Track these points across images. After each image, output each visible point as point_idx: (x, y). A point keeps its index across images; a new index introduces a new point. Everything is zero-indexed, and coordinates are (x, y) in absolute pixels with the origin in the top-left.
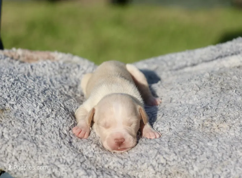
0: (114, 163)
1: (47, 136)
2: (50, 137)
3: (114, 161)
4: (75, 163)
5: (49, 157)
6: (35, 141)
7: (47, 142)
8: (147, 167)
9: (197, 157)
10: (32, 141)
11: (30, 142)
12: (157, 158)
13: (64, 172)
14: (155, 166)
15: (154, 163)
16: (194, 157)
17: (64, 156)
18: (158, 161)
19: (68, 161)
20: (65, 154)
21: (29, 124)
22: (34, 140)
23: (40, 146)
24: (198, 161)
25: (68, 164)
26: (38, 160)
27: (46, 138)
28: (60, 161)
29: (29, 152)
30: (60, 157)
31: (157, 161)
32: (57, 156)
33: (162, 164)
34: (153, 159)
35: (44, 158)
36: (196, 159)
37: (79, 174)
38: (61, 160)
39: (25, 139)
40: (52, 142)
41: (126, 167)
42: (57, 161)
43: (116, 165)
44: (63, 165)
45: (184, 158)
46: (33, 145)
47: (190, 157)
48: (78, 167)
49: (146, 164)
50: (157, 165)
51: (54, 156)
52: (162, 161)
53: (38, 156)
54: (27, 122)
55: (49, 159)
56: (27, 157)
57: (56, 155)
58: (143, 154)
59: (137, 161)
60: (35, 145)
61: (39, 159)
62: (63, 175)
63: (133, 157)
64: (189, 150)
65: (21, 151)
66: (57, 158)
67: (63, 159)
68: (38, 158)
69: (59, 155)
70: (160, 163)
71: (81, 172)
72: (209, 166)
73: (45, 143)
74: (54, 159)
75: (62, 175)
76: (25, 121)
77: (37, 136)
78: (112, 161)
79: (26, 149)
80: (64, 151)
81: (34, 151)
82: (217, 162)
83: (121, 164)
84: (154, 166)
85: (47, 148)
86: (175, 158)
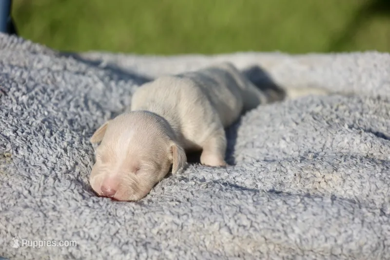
0: (166, 225)
1: (62, 197)
2: (67, 197)
3: (166, 222)
4: (103, 237)
5: (63, 230)
6: (42, 208)
7: (62, 206)
8: (218, 229)
9: (299, 215)
10: (37, 208)
11: (34, 209)
12: (236, 217)
13: (86, 251)
14: (233, 228)
15: (232, 224)
16: (293, 216)
17: (86, 227)
18: (238, 222)
19: (92, 235)
20: (88, 224)
21: (36, 180)
22: (40, 207)
23: (51, 213)
24: (299, 221)
25: (92, 239)
26: (46, 236)
27: (61, 200)
28: (79, 235)
29: (32, 224)
30: (80, 230)
31: (236, 221)
32: (76, 227)
33: (244, 227)
34: (230, 218)
35: (55, 231)
36: (296, 219)
37: (111, 254)
38: (82, 234)
39: (26, 207)
40: (70, 206)
41: (185, 228)
42: (75, 235)
43: (169, 226)
44: (85, 241)
45: (277, 219)
46: (39, 214)
47: (287, 217)
48: (108, 242)
49: (217, 224)
50: (236, 227)
51: (71, 228)
52: (245, 222)
53: (46, 229)
54: (33, 178)
55: (63, 232)
56: (29, 233)
57: (73, 226)
58: (213, 210)
59: (204, 219)
60: (41, 214)
61: (48, 234)
62: (85, 255)
63: (198, 212)
64: (286, 206)
65: (20, 225)
66: (76, 231)
67: (84, 232)
68: (45, 233)
69: (78, 226)
70: (241, 224)
71: (113, 251)
72: (318, 225)
73: (58, 208)
74: (70, 233)
75: (83, 255)
76: (31, 177)
77: (45, 199)
78: (163, 221)
79: (27, 221)
80: (86, 220)
81: (40, 222)
82: (330, 219)
83: (178, 225)
84: (231, 228)
85: (61, 216)
86: (266, 219)
